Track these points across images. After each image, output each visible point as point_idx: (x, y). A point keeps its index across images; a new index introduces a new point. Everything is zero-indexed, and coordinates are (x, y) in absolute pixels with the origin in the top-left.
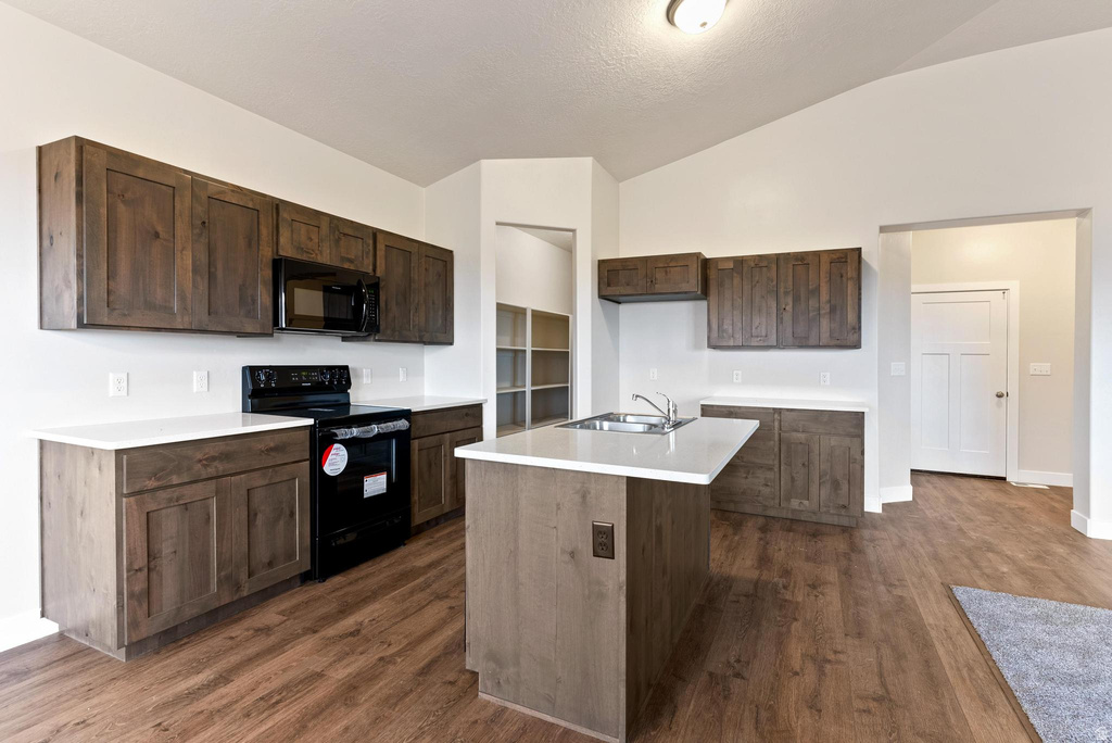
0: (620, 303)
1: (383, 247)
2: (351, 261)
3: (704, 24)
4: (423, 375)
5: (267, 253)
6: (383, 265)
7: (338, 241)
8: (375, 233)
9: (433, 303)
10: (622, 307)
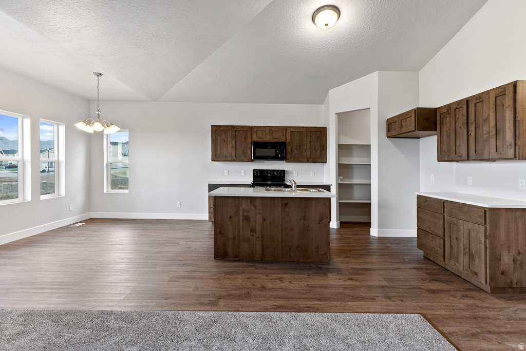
0: (419, 138)
1: (290, 132)
2: (277, 138)
3: (326, 25)
4: (323, 174)
5: (249, 141)
6: (290, 138)
7: (272, 134)
8: (286, 128)
9: (315, 148)
10: (421, 140)
